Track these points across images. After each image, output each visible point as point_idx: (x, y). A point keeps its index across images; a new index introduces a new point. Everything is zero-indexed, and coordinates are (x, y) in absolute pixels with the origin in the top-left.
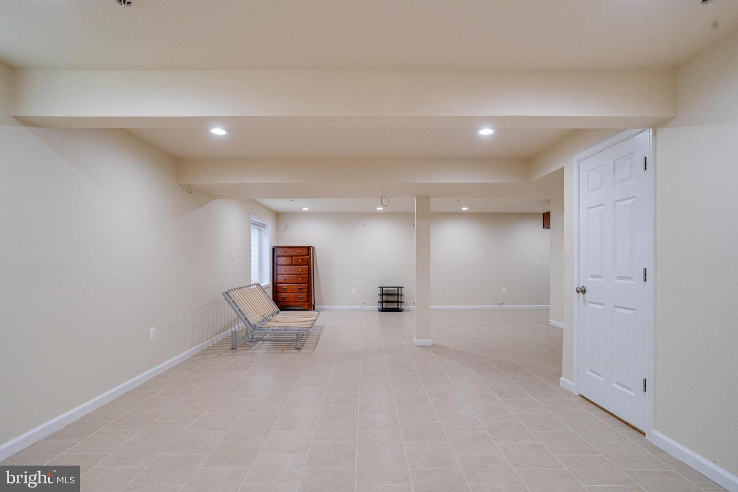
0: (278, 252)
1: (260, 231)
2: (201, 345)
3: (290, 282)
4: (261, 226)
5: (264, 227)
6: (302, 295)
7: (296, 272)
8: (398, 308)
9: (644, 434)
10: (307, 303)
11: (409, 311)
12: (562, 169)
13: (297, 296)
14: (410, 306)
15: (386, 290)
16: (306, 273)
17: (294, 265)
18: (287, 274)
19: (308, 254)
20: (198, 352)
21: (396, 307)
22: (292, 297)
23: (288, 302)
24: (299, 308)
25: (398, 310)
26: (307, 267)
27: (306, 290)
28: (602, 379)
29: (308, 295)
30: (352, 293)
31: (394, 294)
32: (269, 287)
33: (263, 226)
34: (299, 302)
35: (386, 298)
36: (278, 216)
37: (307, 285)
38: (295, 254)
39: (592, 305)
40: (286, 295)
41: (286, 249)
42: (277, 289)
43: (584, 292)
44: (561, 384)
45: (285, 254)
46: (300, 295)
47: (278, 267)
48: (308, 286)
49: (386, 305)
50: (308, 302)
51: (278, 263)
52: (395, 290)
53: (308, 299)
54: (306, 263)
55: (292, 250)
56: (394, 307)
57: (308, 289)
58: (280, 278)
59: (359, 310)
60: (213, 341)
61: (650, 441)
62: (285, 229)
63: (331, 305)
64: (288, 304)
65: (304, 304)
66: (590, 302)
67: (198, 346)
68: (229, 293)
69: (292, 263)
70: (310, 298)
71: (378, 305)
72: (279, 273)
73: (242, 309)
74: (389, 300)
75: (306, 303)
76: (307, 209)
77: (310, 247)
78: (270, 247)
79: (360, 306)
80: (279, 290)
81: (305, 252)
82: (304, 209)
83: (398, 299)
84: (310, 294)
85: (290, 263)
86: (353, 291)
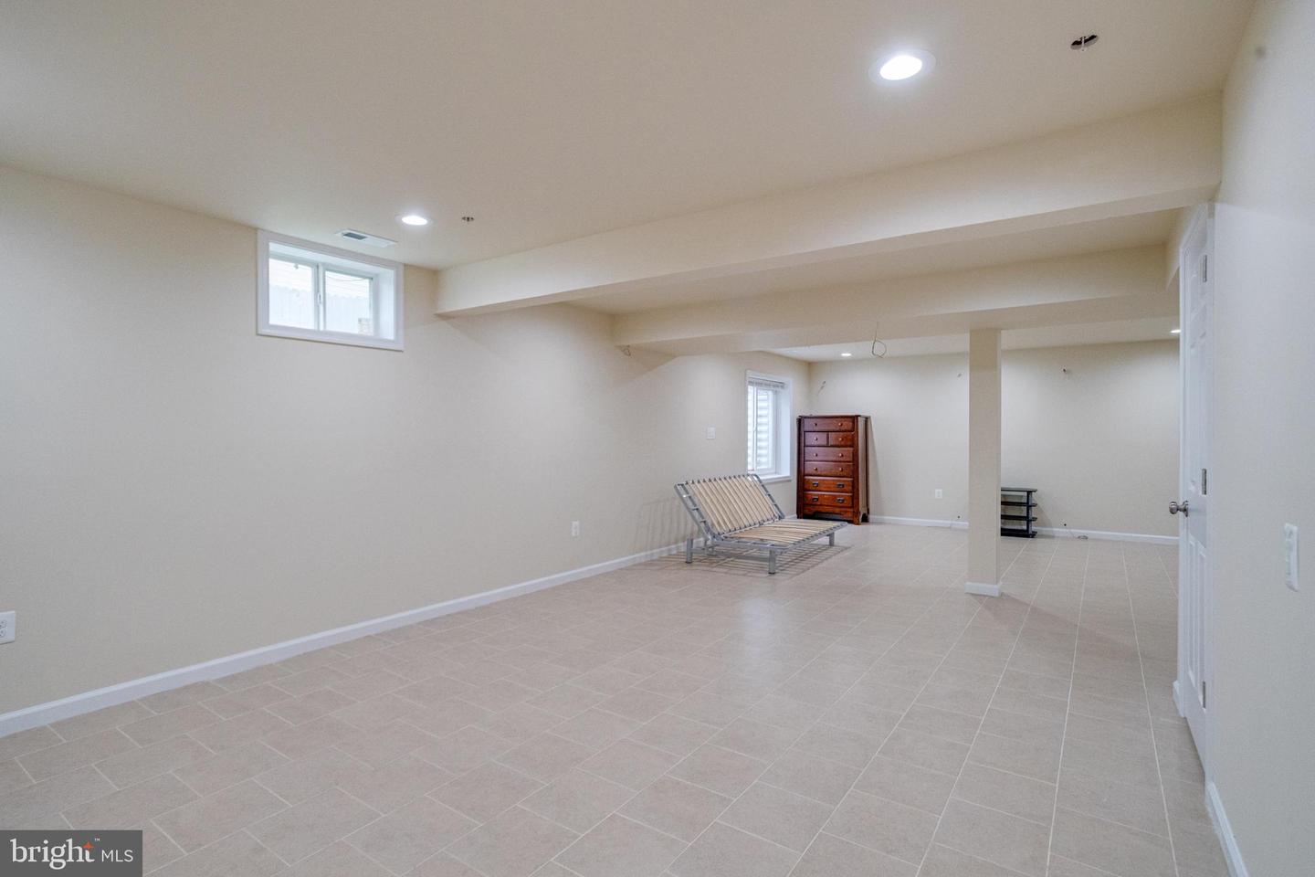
0: (808, 425)
1: (776, 393)
2: (649, 553)
3: (824, 474)
4: (777, 386)
5: (782, 387)
6: (842, 496)
7: (834, 459)
8: (1028, 530)
10: (852, 510)
11: (1051, 537)
13: (835, 496)
14: (1055, 530)
15: (1009, 496)
16: (850, 459)
17: (832, 446)
18: (819, 461)
19: (854, 429)
20: (643, 561)
21: (1025, 528)
22: (828, 499)
23: (821, 505)
24: (838, 517)
25: (1028, 534)
26: (851, 449)
27: (846, 488)
29: (852, 497)
30: (936, 496)
31: (1020, 504)
32: (789, 481)
33: (782, 385)
34: (838, 507)
35: (1009, 510)
36: (811, 369)
37: (851, 478)
38: (834, 428)
40: (818, 495)
41: (821, 421)
42: (804, 484)
45: (817, 429)
46: (839, 496)
47: (806, 448)
48: (853, 481)
49: (1010, 524)
50: (852, 507)
51: (807, 444)
52: (1022, 497)
53: (853, 504)
54: (849, 443)
55: (828, 421)
57: (853, 487)
58: (810, 467)
59: (950, 528)
60: (670, 550)
62: (822, 387)
63: (898, 516)
64: (821, 509)
65: (846, 512)
67: (642, 554)
68: (687, 486)
69: (828, 443)
70: (855, 501)
72: (806, 458)
73: (701, 509)
74: (1014, 514)
75: (849, 510)
76: (849, 355)
77: (857, 416)
78: (792, 417)
79: (950, 522)
80: (806, 487)
81: (847, 425)
82: (843, 355)
83: (1028, 512)
84: (855, 495)
85: (825, 443)
86: (938, 492)
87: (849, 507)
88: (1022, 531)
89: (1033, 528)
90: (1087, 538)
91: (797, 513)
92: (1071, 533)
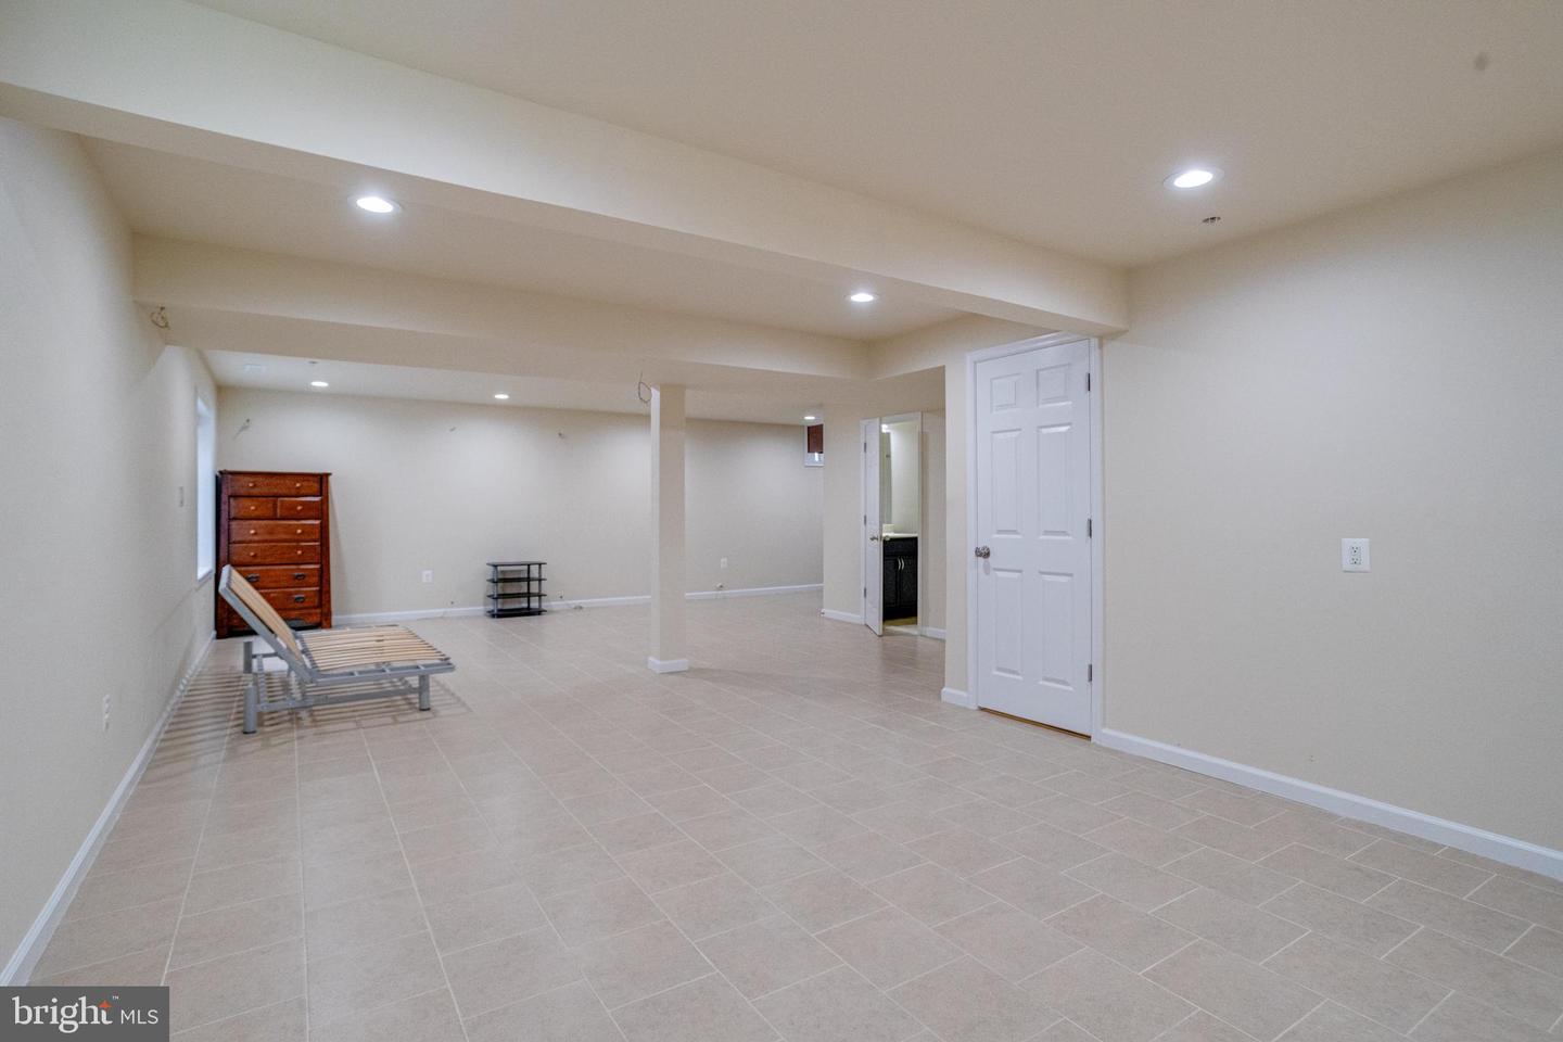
0: (233, 486)
3: (269, 560)
6: (305, 592)
7: (285, 537)
8: (529, 608)
9: (1089, 737)
10: (318, 611)
11: (552, 612)
12: (942, 369)
13: (290, 594)
14: (553, 603)
15: (502, 572)
16: (317, 536)
17: (282, 518)
18: (258, 542)
19: (322, 491)
21: (525, 605)
22: (275, 598)
24: (299, 624)
25: (528, 612)
26: (317, 522)
27: (315, 579)
28: (1020, 678)
29: (320, 591)
30: (424, 580)
31: (519, 580)
34: (294, 609)
35: (503, 588)
37: (317, 566)
38: (286, 490)
39: (1000, 574)
41: (260, 479)
43: (987, 555)
44: (944, 698)
45: (255, 492)
46: (296, 593)
47: (234, 524)
48: (322, 568)
49: (503, 604)
50: (320, 605)
51: (234, 515)
52: (520, 571)
53: (321, 599)
54: (314, 513)
55: (275, 480)
56: (517, 606)
57: (321, 577)
58: (240, 551)
59: (442, 618)
61: (1098, 743)
62: (244, 428)
65: (310, 614)
66: (995, 569)
69: (275, 514)
70: (325, 597)
71: (485, 605)
72: (234, 538)
74: (509, 591)
75: (313, 611)
76: (324, 384)
77: (327, 475)
78: (207, 472)
79: (443, 610)
81: (310, 486)
82: (315, 384)
83: (529, 589)
84: (324, 590)
85: (270, 513)
86: (427, 575)
87: (315, 608)
88: (523, 609)
89: (544, 606)
90: (581, 608)
91: (217, 628)
92: (568, 605)
